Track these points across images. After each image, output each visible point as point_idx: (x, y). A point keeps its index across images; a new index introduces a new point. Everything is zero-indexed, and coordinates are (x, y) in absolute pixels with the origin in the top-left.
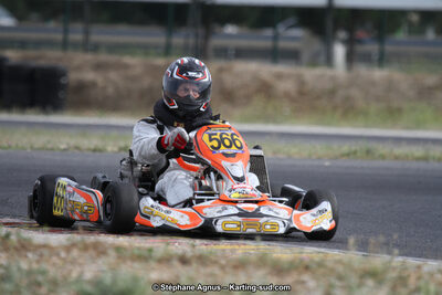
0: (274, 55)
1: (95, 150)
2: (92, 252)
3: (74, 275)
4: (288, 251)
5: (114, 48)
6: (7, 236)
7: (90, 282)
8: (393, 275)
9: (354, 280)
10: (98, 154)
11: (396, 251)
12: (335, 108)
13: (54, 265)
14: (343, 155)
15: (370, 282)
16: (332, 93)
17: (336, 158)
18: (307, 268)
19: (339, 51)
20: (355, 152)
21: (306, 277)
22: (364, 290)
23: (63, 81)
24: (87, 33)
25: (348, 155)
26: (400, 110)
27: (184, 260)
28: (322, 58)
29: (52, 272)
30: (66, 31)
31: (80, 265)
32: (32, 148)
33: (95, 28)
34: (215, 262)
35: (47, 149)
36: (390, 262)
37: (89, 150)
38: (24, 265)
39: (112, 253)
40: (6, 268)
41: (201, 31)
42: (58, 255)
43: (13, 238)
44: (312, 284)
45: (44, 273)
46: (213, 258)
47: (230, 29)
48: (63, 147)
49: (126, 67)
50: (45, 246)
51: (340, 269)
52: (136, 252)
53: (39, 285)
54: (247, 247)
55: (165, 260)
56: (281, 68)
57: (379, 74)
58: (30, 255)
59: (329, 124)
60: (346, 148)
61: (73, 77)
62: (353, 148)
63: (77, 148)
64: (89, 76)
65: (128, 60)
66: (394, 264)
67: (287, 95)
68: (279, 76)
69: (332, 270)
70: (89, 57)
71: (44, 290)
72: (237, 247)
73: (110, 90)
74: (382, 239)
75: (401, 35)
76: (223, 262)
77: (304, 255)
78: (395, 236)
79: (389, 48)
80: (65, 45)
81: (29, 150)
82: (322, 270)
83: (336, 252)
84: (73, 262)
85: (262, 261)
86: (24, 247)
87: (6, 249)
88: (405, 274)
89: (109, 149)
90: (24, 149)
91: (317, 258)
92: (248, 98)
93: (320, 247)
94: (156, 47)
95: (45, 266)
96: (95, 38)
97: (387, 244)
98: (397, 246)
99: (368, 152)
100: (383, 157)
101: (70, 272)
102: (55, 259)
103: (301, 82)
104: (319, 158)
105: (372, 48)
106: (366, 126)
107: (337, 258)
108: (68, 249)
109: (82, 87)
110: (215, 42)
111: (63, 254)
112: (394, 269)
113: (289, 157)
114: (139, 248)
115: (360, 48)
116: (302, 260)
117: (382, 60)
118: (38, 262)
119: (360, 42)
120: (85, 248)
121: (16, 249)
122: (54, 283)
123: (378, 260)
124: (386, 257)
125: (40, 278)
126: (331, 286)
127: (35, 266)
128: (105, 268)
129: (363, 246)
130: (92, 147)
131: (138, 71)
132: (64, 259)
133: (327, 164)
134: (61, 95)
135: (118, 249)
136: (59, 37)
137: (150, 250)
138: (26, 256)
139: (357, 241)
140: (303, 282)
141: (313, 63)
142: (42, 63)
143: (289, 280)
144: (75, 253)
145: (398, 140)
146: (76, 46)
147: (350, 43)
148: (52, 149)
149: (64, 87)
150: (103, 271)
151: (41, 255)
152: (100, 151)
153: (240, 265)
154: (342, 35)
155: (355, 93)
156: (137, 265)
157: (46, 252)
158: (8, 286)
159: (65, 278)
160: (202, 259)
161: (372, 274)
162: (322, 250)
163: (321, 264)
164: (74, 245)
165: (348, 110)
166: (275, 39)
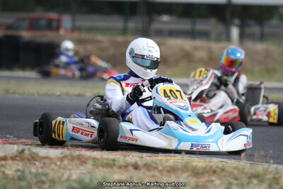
0: (193, 34)
2: (77, 162)
3: (66, 176)
4: (203, 161)
5: (90, 30)
6: (23, 151)
7: (75, 181)
8: (269, 176)
9: (245, 180)
10: (80, 98)
11: (272, 161)
13: (53, 169)
15: (255, 181)
18: (214, 172)
19: (235, 32)
22: (251, 186)
26: (274, 70)
27: (136, 167)
28: (224, 36)
29: (51, 174)
31: (70, 170)
32: (38, 94)
36: (268, 168)
37: (74, 95)
38: (33, 170)
39: (90, 162)
40: (22, 172)
41: (146, 19)
42: (55, 163)
43: (27, 152)
44: (218, 182)
45: (46, 175)
46: (154, 165)
47: (165, 18)
48: (58, 93)
49: (98, 42)
50: (47, 158)
51: (236, 172)
52: (105, 161)
53: (43, 183)
54: (176, 158)
55: (124, 167)
56: (198, 43)
57: (260, 47)
58: (37, 163)
63: (67, 94)
65: (100, 37)
66: (270, 170)
67: (201, 60)
68: (196, 48)
69: (231, 173)
71: (46, 186)
72: (169, 158)
74: (262, 153)
75: (274, 22)
76: (161, 168)
77: (213, 163)
78: (271, 152)
79: (267, 30)
81: (36, 96)
82: (224, 173)
83: (233, 161)
84: (65, 168)
85: (186, 168)
86: (34, 158)
87: (22, 160)
88: (277, 176)
90: (33, 95)
91: (220, 165)
92: (176, 62)
94: (117, 29)
95: (47, 170)
97: (266, 156)
98: (272, 157)
101: (63, 175)
102: (53, 166)
103: (210, 52)
105: (254, 29)
107: (235, 165)
108: (61, 159)
110: (155, 26)
111: (58, 163)
112: (271, 172)
114: (107, 159)
115: (248, 30)
116: (211, 167)
117: (263, 37)
118: (42, 168)
119: (248, 26)
120: (73, 159)
121: (28, 159)
122: (53, 181)
124: (266, 165)
125: (44, 178)
126: (231, 184)
127: (40, 170)
128: (85, 172)
129: (250, 158)
130: (77, 93)
131: (106, 44)
132: (59, 166)
135: (94, 159)
137: (114, 160)
138: (35, 164)
140: (212, 181)
141: (218, 39)
143: (203, 180)
144: (66, 162)
147: (242, 27)
148: (51, 95)
150: (84, 174)
151: (44, 163)
152: (82, 96)
153: (172, 170)
154: (237, 21)
156: (105, 170)
157: (47, 161)
158: (23, 184)
159: (60, 178)
160: (147, 166)
161: (256, 176)
162: (224, 160)
163: (223, 169)
164: (65, 157)
166: (193, 24)
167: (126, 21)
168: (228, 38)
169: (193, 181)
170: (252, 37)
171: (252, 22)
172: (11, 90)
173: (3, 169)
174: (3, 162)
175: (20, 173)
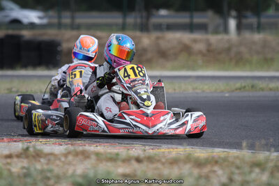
0: (191, 28)
2: (81, 157)
3: (70, 172)
4: (204, 152)
6: (27, 149)
7: (80, 176)
8: (271, 164)
9: (247, 169)
11: (273, 149)
12: (231, 60)
13: (58, 166)
14: (236, 89)
15: (257, 170)
16: (228, 50)
17: (233, 91)
18: (216, 162)
19: (232, 23)
20: (245, 87)
21: (216, 168)
22: (253, 176)
23: (59, 49)
24: (73, 18)
25: (240, 89)
26: (272, 60)
27: (138, 160)
28: (221, 28)
29: (56, 170)
30: (60, 17)
31: (74, 165)
33: (78, 14)
34: (159, 161)
36: (269, 156)
38: (39, 167)
39: (93, 157)
40: (28, 169)
41: (144, 14)
42: (60, 159)
43: (31, 149)
44: (220, 172)
45: (51, 171)
46: (157, 158)
47: (163, 12)
50: (51, 154)
51: (238, 162)
52: (109, 156)
53: (48, 179)
54: (178, 150)
55: (127, 160)
56: (197, 36)
57: (257, 37)
58: (42, 160)
59: (227, 70)
60: (238, 85)
61: (65, 46)
62: (243, 85)
66: (272, 157)
67: (200, 52)
68: (195, 41)
69: (233, 163)
70: (74, 33)
71: (51, 182)
72: (172, 150)
74: (263, 142)
75: (271, 12)
76: (163, 160)
77: (215, 154)
78: (271, 140)
79: (263, 20)
80: (60, 26)
81: (39, 93)
82: (226, 163)
83: (235, 151)
84: (70, 164)
85: (188, 159)
86: (38, 155)
87: (27, 157)
90: (36, 92)
91: (223, 155)
92: (176, 56)
93: (224, 148)
94: (117, 25)
95: (51, 167)
96: (78, 21)
97: (267, 145)
98: (273, 146)
99: (253, 86)
100: (262, 90)
101: (67, 170)
102: (58, 162)
103: (209, 44)
104: (222, 92)
105: (253, 20)
106: (251, 70)
107: (236, 155)
108: (66, 155)
110: (154, 20)
111: (63, 159)
112: (272, 160)
113: (203, 91)
114: (110, 153)
115: (245, 21)
116: (213, 157)
117: (260, 28)
118: (47, 164)
119: (246, 17)
120: (77, 154)
121: (34, 157)
122: (58, 178)
123: (262, 156)
124: (268, 153)
125: (49, 175)
126: (232, 173)
127: (45, 167)
128: (89, 166)
129: (251, 147)
132: (63, 162)
133: (227, 95)
134: (58, 57)
135: (97, 154)
136: (55, 21)
137: (117, 154)
138: (40, 161)
139: (247, 144)
140: (214, 171)
141: (216, 32)
142: (45, 38)
143: (206, 170)
144: (70, 158)
145: (272, 78)
146: (66, 26)
147: (239, 18)
149: (59, 53)
150: (88, 169)
151: (49, 160)
153: (174, 162)
154: (234, 13)
155: (243, 49)
156: (109, 164)
157: (52, 158)
158: (29, 180)
159: (64, 174)
160: (150, 159)
161: (258, 165)
162: (226, 150)
163: (225, 160)
164: (69, 153)
165: (239, 61)
166: (191, 17)
167: (125, 17)
168: (226, 30)
169: (196, 172)
170: (250, 28)
171: (249, 14)
172: (14, 89)
173: (8, 167)
174: (9, 160)
175: (25, 171)
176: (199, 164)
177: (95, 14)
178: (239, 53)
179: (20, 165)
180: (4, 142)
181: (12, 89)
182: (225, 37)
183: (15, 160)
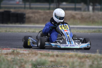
0: (75, 9)
1: (33, 32)
3: (30, 60)
5: (36, 8)
6: (14, 51)
10: (34, 33)
12: (90, 21)
14: (93, 32)
16: (90, 18)
18: (87, 57)
19: (91, 8)
20: (96, 31)
21: (87, 59)
23: (24, 16)
24: (30, 5)
25: (94, 32)
27: (57, 56)
28: (87, 9)
29: (25, 59)
30: (25, 5)
31: (32, 58)
32: (18, 32)
33: (32, 4)
34: (64, 56)
35: (22, 32)
37: (32, 32)
38: (18, 58)
39: (39, 55)
41: (57, 4)
43: (15, 51)
44: (88, 61)
47: (64, 3)
48: (25, 31)
49: (40, 12)
52: (45, 54)
56: (77, 12)
58: (20, 56)
59: (89, 25)
60: (94, 30)
61: (27, 15)
62: (95, 30)
63: (29, 32)
64: (31, 15)
65: (40, 11)
67: (79, 18)
68: (77, 14)
70: (31, 10)
71: (23, 64)
72: (69, 53)
73: (36, 18)
80: (25, 8)
81: (17, 32)
84: (30, 57)
86: (18, 54)
89: (37, 32)
90: (16, 32)
92: (69, 19)
93: (89, 53)
95: (23, 58)
96: (32, 6)
99: (99, 31)
102: (25, 56)
103: (82, 15)
104: (87, 33)
106: (98, 25)
109: (29, 18)
110: (61, 6)
111: (27, 55)
113: (80, 33)
115: (95, 7)
119: (96, 5)
120: (33, 54)
121: (16, 54)
122: (26, 62)
125: (22, 61)
127: (21, 58)
130: (32, 31)
131: (42, 13)
133: (89, 34)
134: (24, 20)
135: (41, 54)
136: (23, 6)
137: (48, 54)
141: (85, 11)
142: (19, 12)
143: (83, 60)
144: (30, 55)
146: (27, 8)
147: (93, 6)
148: (23, 32)
149: (25, 18)
152: (35, 32)
153: (71, 57)
154: (91, 4)
155: (95, 17)
157: (23, 55)
158: (14, 63)
159: (28, 61)
160: (62, 56)
163: (90, 56)
164: (30, 53)
165: (94, 22)
166: (75, 5)
167: (50, 5)
168: (88, 10)
169: (79, 60)
170: (98, 9)
171: (97, 4)
172: (7, 31)
173: (6, 58)
174: (6, 55)
175: (13, 59)
176: (80, 58)
177: (38, 3)
178: (93, 19)
179: (11, 57)
180: (4, 50)
181: (7, 30)
182: (88, 13)
183: (9, 55)
